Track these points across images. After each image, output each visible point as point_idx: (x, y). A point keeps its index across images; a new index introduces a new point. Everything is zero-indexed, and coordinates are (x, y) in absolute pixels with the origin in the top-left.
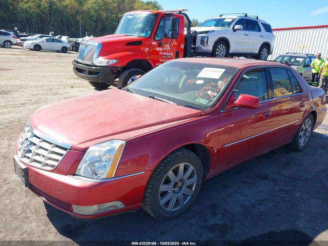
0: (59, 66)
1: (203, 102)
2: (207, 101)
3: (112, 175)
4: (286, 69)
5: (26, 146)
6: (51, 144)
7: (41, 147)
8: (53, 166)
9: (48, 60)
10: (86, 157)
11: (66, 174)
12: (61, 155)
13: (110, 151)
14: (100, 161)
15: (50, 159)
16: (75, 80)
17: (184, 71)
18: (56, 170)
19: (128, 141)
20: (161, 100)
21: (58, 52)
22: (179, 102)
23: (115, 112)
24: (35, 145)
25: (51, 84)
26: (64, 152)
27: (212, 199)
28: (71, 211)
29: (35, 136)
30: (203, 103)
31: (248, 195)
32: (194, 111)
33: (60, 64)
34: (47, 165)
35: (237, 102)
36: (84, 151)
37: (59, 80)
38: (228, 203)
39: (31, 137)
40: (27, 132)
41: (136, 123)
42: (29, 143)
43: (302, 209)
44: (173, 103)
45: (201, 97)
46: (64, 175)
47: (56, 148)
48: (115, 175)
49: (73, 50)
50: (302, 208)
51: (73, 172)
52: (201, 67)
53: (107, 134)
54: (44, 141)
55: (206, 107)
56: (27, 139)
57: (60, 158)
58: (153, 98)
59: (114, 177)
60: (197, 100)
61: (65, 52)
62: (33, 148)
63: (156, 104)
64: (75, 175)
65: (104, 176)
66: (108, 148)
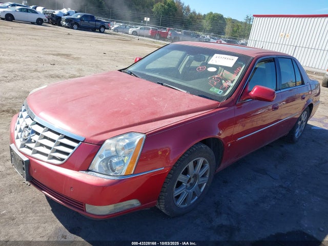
0: (36, 39)
1: (217, 91)
2: (222, 91)
3: (131, 171)
4: (291, 59)
5: (27, 134)
6: (59, 134)
7: (45, 137)
8: (62, 160)
9: (22, 32)
10: (102, 151)
11: (78, 170)
12: (72, 148)
13: (129, 145)
14: (117, 155)
15: (58, 151)
16: (55, 57)
17: (193, 56)
18: (67, 165)
19: (148, 135)
20: (171, 88)
21: (33, 23)
22: (192, 91)
23: (126, 99)
24: (38, 134)
25: (27, 59)
26: (75, 145)
27: (214, 196)
28: (84, 211)
29: (37, 123)
30: (218, 93)
31: (250, 191)
32: (211, 102)
33: (37, 38)
34: (54, 158)
35: (252, 93)
36: (100, 144)
37: (36, 55)
38: (231, 201)
39: (33, 124)
40: (26, 118)
41: (153, 114)
42: (30, 131)
43: (304, 208)
44: (185, 92)
45: (216, 86)
46: (76, 170)
47: (65, 139)
48: (134, 172)
49: (48, 23)
50: (304, 206)
51: (86, 168)
52: (212, 52)
53: (124, 125)
54: (50, 130)
55: (222, 98)
56: (27, 127)
57: (70, 151)
58: (162, 84)
59: (134, 174)
60: (211, 90)
61: (41, 24)
62: (35, 138)
63: (169, 92)
64: (88, 170)
65: (123, 173)
66: (127, 141)
